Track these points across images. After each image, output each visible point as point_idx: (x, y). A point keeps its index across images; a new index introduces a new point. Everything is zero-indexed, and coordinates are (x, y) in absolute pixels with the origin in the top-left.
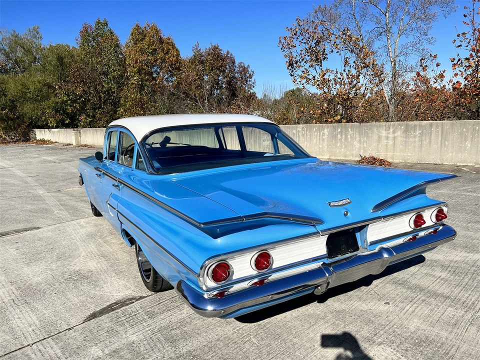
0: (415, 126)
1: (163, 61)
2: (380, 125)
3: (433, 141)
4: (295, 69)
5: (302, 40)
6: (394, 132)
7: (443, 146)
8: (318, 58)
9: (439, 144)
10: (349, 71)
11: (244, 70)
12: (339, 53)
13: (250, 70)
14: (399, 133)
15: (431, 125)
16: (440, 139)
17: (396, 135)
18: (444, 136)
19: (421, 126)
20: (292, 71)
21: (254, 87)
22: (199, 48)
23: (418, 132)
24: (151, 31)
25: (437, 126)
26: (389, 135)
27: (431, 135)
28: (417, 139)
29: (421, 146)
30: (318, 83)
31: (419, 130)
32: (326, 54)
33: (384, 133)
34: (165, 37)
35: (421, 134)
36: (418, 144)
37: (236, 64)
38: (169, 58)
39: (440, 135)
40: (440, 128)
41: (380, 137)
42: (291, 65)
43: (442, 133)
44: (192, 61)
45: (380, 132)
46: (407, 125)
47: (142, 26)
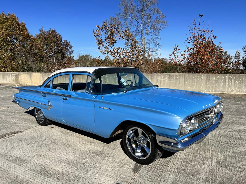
0: (173, 75)
1: (19, 35)
2: (157, 75)
3: (181, 82)
4: (101, 46)
5: (106, 32)
6: (164, 78)
7: (185, 84)
8: (112, 42)
9: (184, 83)
10: (127, 49)
11: (67, 44)
12: (123, 41)
13: (70, 44)
14: (166, 78)
15: (180, 75)
16: (184, 81)
17: (165, 79)
18: (186, 80)
19: (176, 75)
20: (100, 47)
21: (72, 53)
22: (43, 30)
23: (174, 78)
24: (12, 17)
25: (183, 76)
26: (162, 79)
27: (180, 79)
28: (174, 81)
29: (176, 84)
30: (112, 54)
31: (175, 77)
32: (116, 40)
33: (159, 78)
34: (20, 22)
35: (176, 79)
36: (174, 83)
37: (63, 41)
38: (23, 34)
39: (184, 79)
40: (184, 77)
41: (157, 80)
42: (100, 44)
43: (185, 79)
44: (39, 37)
45: (157, 78)
46: (170, 75)
47: (6, 14)
